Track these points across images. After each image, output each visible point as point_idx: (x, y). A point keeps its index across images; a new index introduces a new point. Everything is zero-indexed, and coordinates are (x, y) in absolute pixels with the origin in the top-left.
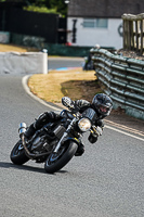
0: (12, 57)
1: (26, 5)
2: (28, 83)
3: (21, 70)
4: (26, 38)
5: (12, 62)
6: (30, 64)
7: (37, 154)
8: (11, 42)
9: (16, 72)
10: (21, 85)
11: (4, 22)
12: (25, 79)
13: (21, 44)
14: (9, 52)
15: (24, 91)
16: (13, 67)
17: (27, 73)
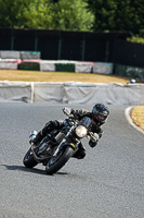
0: (115, 88)
1: (130, 36)
2: (131, 115)
3: (124, 101)
4: (129, 69)
5: (115, 93)
6: (133, 94)
7: (43, 157)
8: (114, 73)
9: (119, 103)
10: (124, 116)
11: (107, 53)
12: (128, 110)
13: (124, 76)
14: (112, 83)
15: (127, 122)
16: (116, 98)
17: (130, 104)
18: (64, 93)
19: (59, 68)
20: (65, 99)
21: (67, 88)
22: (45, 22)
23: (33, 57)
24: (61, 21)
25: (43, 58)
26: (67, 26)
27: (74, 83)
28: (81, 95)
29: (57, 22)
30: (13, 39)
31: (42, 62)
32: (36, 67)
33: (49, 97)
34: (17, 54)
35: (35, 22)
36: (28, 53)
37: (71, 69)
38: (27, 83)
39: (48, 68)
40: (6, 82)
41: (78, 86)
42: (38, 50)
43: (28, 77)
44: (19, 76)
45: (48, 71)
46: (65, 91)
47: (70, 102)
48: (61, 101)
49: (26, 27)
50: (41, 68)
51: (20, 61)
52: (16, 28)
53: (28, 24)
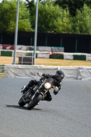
7: (27, 100)
18: (79, 73)
19: (76, 58)
20: (79, 77)
21: (81, 70)
22: (67, 29)
23: (60, 51)
24: (77, 28)
25: (65, 51)
26: (81, 32)
27: (85, 67)
28: (89, 74)
29: (75, 29)
30: (47, 39)
31: (65, 54)
32: (61, 57)
33: (69, 76)
34: (49, 48)
35: (60, 29)
36: (56, 48)
37: (83, 58)
38: (56, 67)
39: (69, 57)
40: (42, 66)
41: (88, 69)
42: (62, 46)
43: (56, 63)
44: (51, 63)
45: (69, 59)
46: (79, 72)
47: (82, 79)
48: (77, 78)
49: (55, 31)
50: (65, 57)
51: (51, 53)
52: (49, 32)
53: (56, 30)
